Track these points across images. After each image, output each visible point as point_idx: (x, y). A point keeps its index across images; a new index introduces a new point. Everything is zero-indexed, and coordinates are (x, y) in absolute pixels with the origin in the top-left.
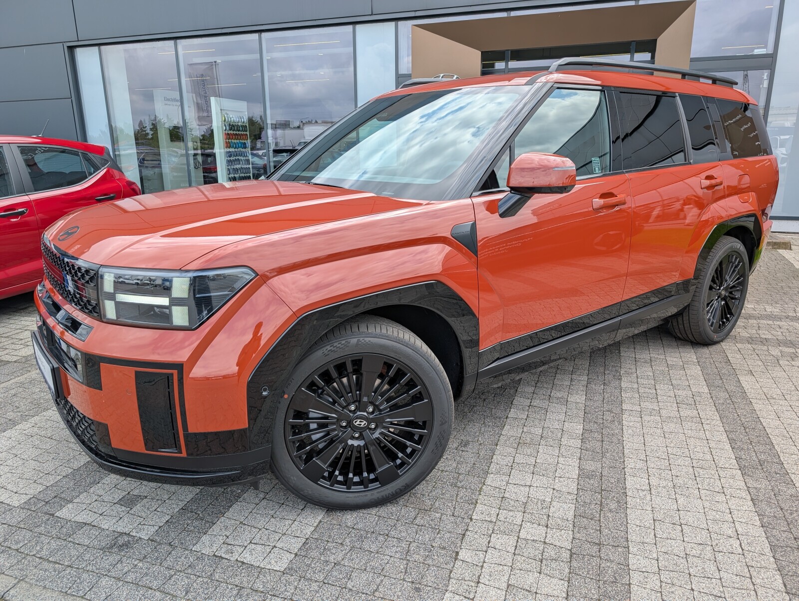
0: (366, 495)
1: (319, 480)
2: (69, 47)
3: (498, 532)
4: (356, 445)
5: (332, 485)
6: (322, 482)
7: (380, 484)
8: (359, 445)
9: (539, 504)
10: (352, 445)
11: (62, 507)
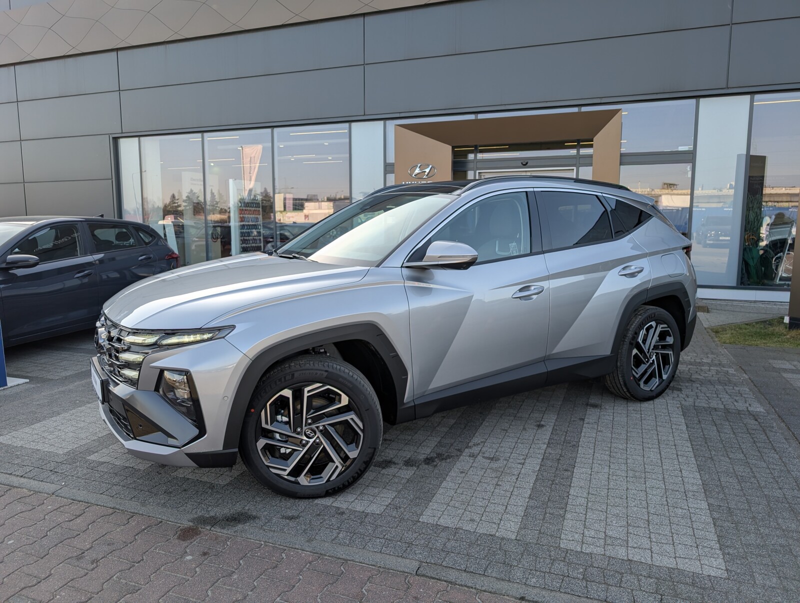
2: (113, 138)
11: (90, 455)
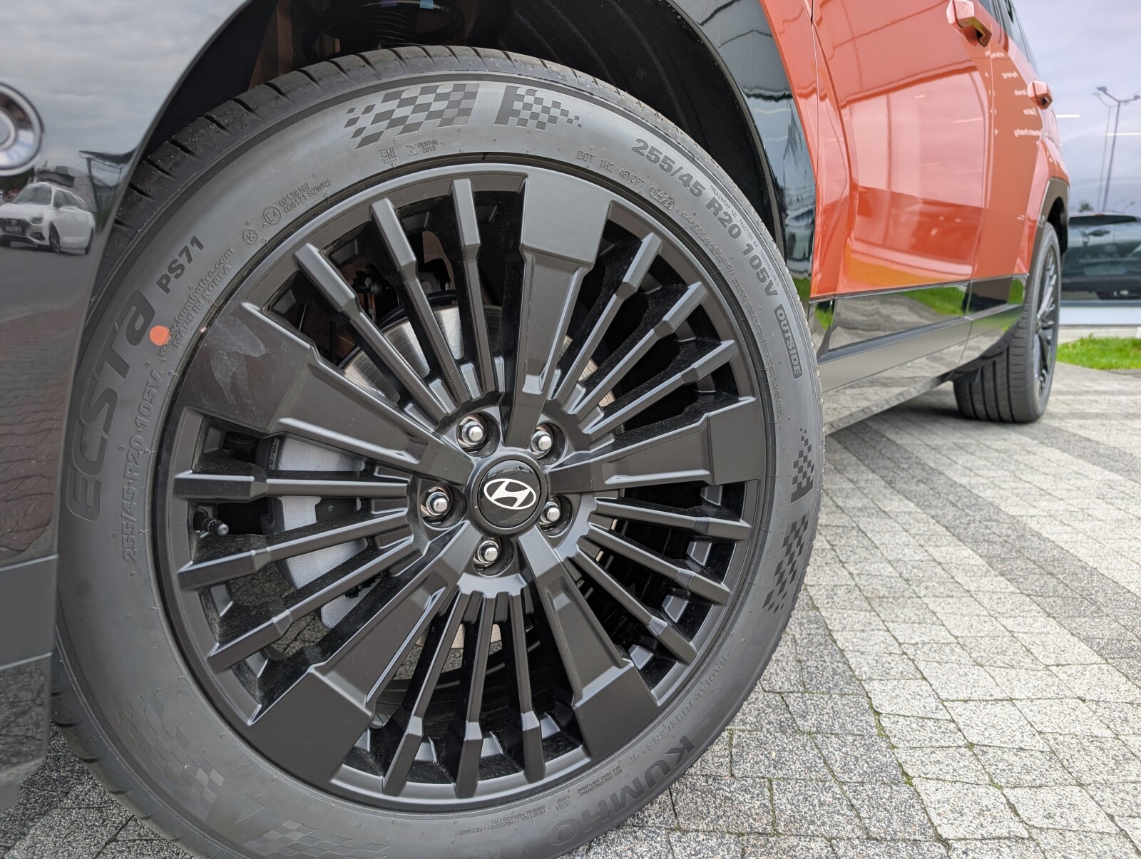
0: (540, 811)
1: (334, 772)
4: (490, 594)
5: (394, 787)
6: (350, 778)
7: (588, 752)
8: (503, 596)
10: (477, 595)
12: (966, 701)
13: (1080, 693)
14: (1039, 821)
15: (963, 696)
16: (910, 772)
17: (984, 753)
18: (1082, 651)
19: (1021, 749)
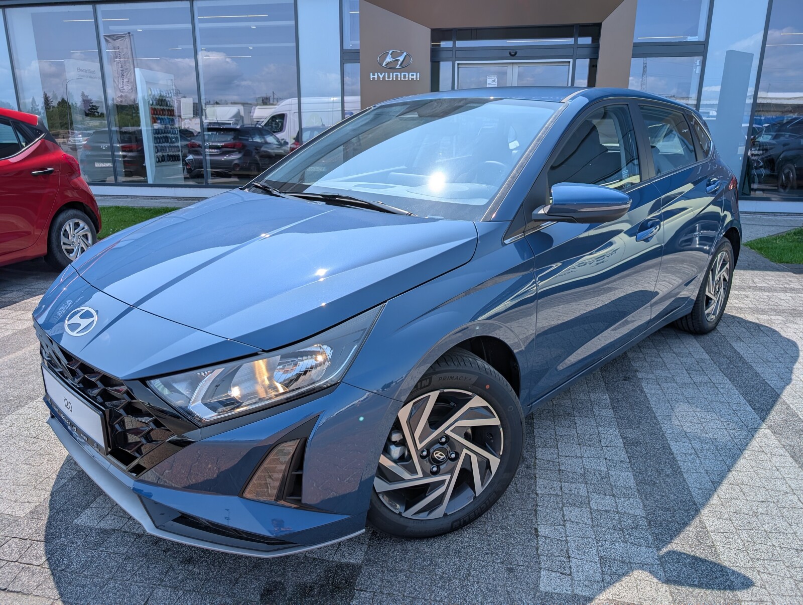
3: (568, 505)
9: (598, 475)
11: (78, 514)
12: (567, 457)
13: (606, 456)
14: (567, 491)
15: (567, 455)
16: (537, 476)
17: (563, 472)
18: (620, 442)
19: (575, 472)
